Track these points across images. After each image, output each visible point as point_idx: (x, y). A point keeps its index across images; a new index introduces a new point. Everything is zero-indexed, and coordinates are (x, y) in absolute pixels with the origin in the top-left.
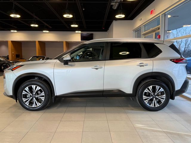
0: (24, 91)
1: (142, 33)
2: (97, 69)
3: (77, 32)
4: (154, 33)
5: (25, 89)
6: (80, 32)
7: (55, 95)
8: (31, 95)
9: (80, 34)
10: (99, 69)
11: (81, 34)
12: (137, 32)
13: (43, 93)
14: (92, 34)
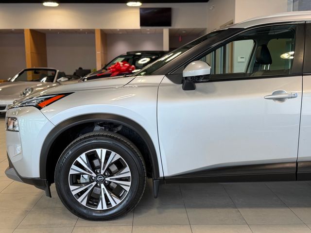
0: (73, 166)
2: (281, 100)
3: (130, 4)
5: (78, 159)
6: (139, 4)
7: (161, 175)
8: (94, 175)
9: (138, 11)
10: (287, 101)
11: (141, 9)
12: (296, 2)
13: (127, 169)
14: (169, 10)
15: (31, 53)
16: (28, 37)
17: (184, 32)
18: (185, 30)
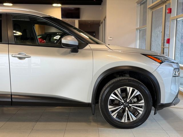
1: (148, 6)
3: (54, 5)
4: (164, 6)
6: (60, 5)
9: (60, 9)
11: (62, 8)
12: (142, 6)
14: (78, 9)
17: (89, 22)
18: (89, 21)
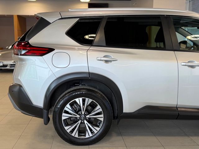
15: (18, 30)
16: (16, 20)
